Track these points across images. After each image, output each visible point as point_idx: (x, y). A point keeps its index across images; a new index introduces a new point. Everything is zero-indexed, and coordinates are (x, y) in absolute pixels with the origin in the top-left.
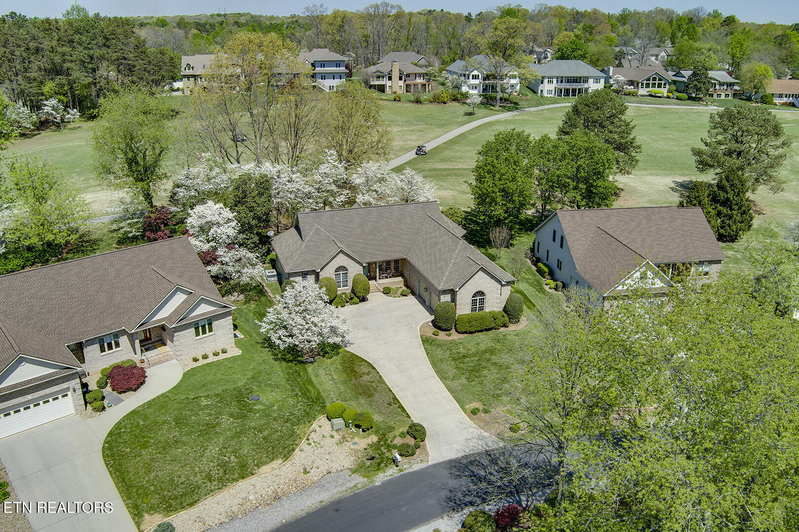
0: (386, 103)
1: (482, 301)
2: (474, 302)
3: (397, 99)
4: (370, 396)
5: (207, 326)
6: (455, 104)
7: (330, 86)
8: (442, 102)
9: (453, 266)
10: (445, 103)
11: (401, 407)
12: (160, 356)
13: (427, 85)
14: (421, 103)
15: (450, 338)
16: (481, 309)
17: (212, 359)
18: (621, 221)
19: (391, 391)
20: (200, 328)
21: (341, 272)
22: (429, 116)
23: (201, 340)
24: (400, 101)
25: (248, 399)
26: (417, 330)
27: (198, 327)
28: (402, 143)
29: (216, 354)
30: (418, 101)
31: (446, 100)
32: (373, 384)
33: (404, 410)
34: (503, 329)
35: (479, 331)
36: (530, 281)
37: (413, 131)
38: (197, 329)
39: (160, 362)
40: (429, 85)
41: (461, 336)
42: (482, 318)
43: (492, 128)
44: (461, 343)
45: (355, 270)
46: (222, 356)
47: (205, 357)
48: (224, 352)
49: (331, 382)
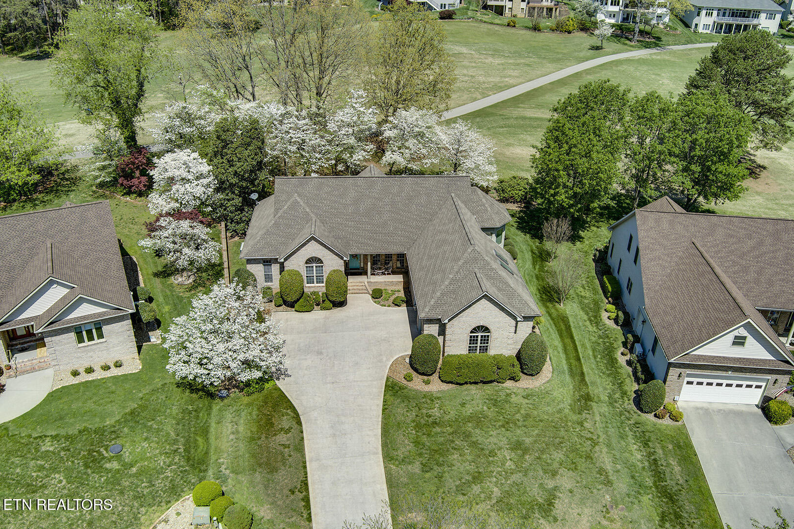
0: (497, 28)
1: (485, 339)
2: (473, 340)
3: (512, 24)
4: (273, 470)
5: (94, 331)
6: (583, 34)
8: (566, 31)
9: (450, 284)
10: (569, 32)
11: (307, 500)
12: (34, 361)
13: (554, 10)
14: (539, 30)
15: (427, 388)
16: (484, 349)
17: (99, 374)
18: (732, 236)
19: (305, 467)
20: (84, 333)
21: (314, 265)
22: (544, 47)
23: (86, 348)
24: (514, 26)
25: (106, 450)
26: (386, 366)
27: (82, 332)
28: (498, 79)
29: (106, 368)
30: (536, 29)
31: (571, 28)
32: (286, 450)
33: (308, 506)
34: (509, 384)
35: (471, 383)
36: (586, 301)
37: (518, 65)
38: (79, 334)
39: (33, 370)
40: (556, 9)
41: (445, 387)
42: (479, 365)
43: (619, 68)
44: (438, 398)
45: (333, 264)
46: (115, 372)
47: (90, 370)
48: (118, 365)
49: (232, 437)
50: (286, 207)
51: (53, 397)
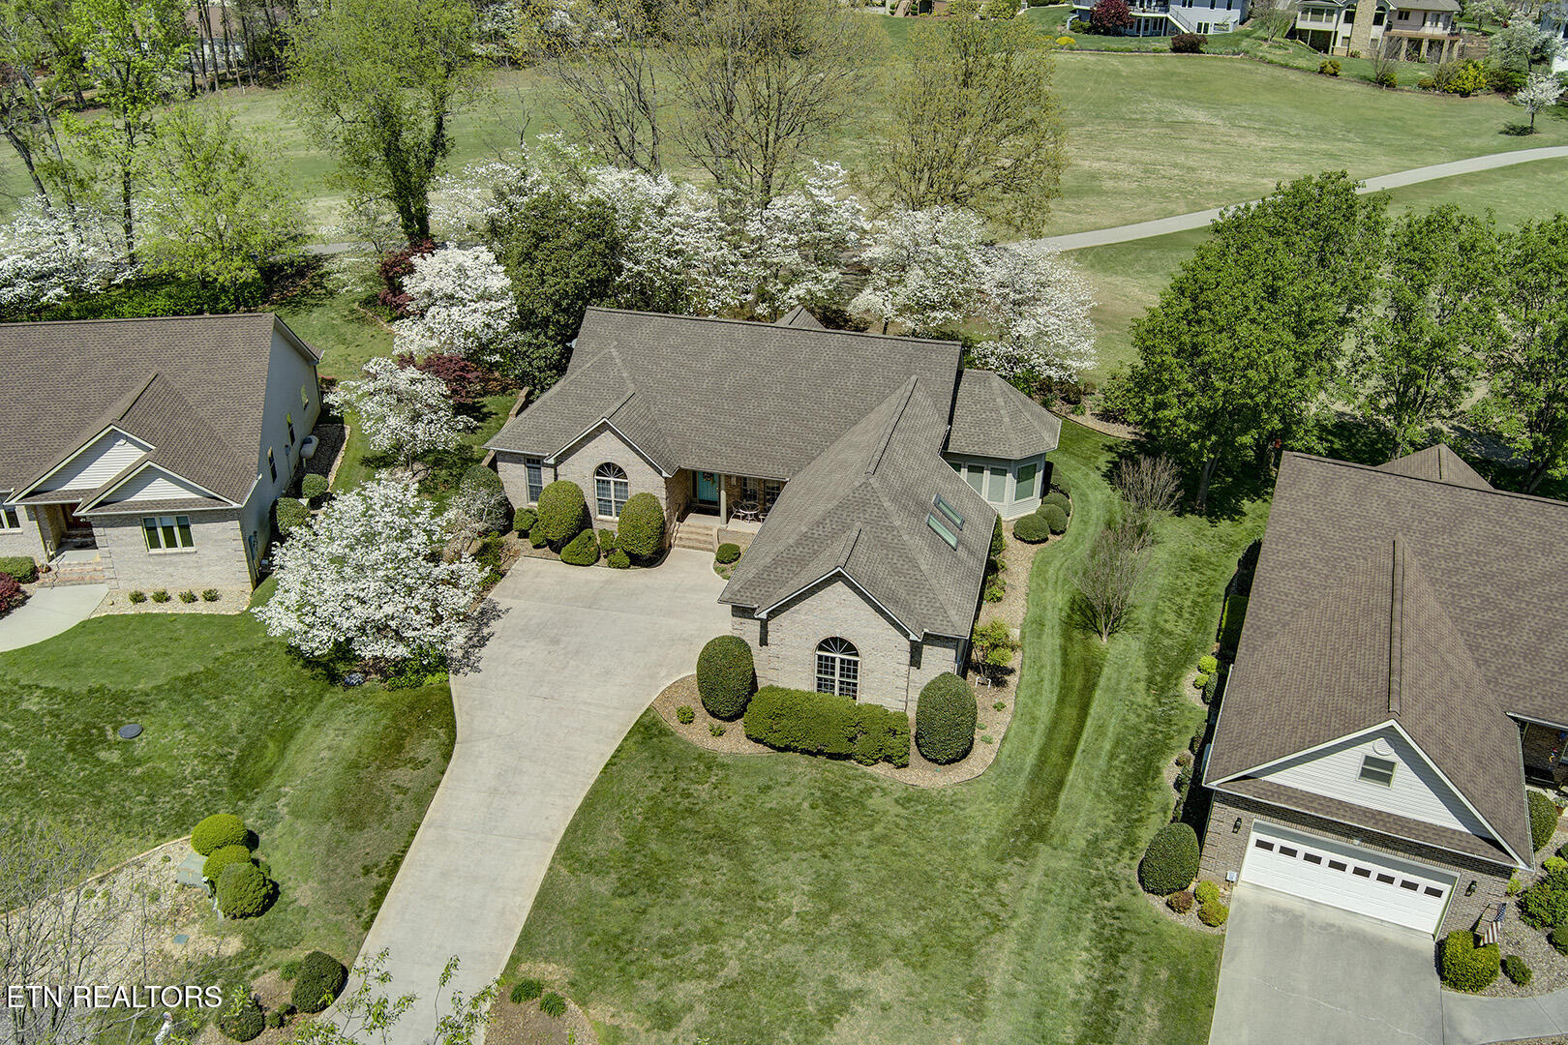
0: (1293, 76)
1: (850, 669)
2: (825, 665)
3: (1329, 68)
4: (357, 825)
5: (176, 530)
6: (1499, 101)
7: (1200, 25)
8: (1455, 91)
10: (1465, 94)
11: (382, 891)
12: (87, 567)
13: (1446, 46)
14: (1391, 86)
16: (849, 689)
17: (176, 607)
19: (413, 834)
20: (160, 531)
21: (612, 479)
22: (1390, 122)
23: (162, 559)
24: (1335, 74)
25: (115, 729)
26: (658, 687)
27: (155, 529)
28: (1244, 179)
29: (190, 598)
30: (1384, 82)
31: (1469, 86)
32: (400, 797)
33: (377, 904)
34: (882, 769)
35: (804, 752)
37: (1311, 153)
38: (151, 530)
39: (81, 581)
40: (1452, 43)
41: (750, 748)
42: (823, 719)
43: (1552, 176)
44: (723, 766)
45: (646, 482)
46: (202, 608)
47: (162, 598)
48: (211, 597)
49: (325, 754)
50: (588, 365)
51: (84, 627)
